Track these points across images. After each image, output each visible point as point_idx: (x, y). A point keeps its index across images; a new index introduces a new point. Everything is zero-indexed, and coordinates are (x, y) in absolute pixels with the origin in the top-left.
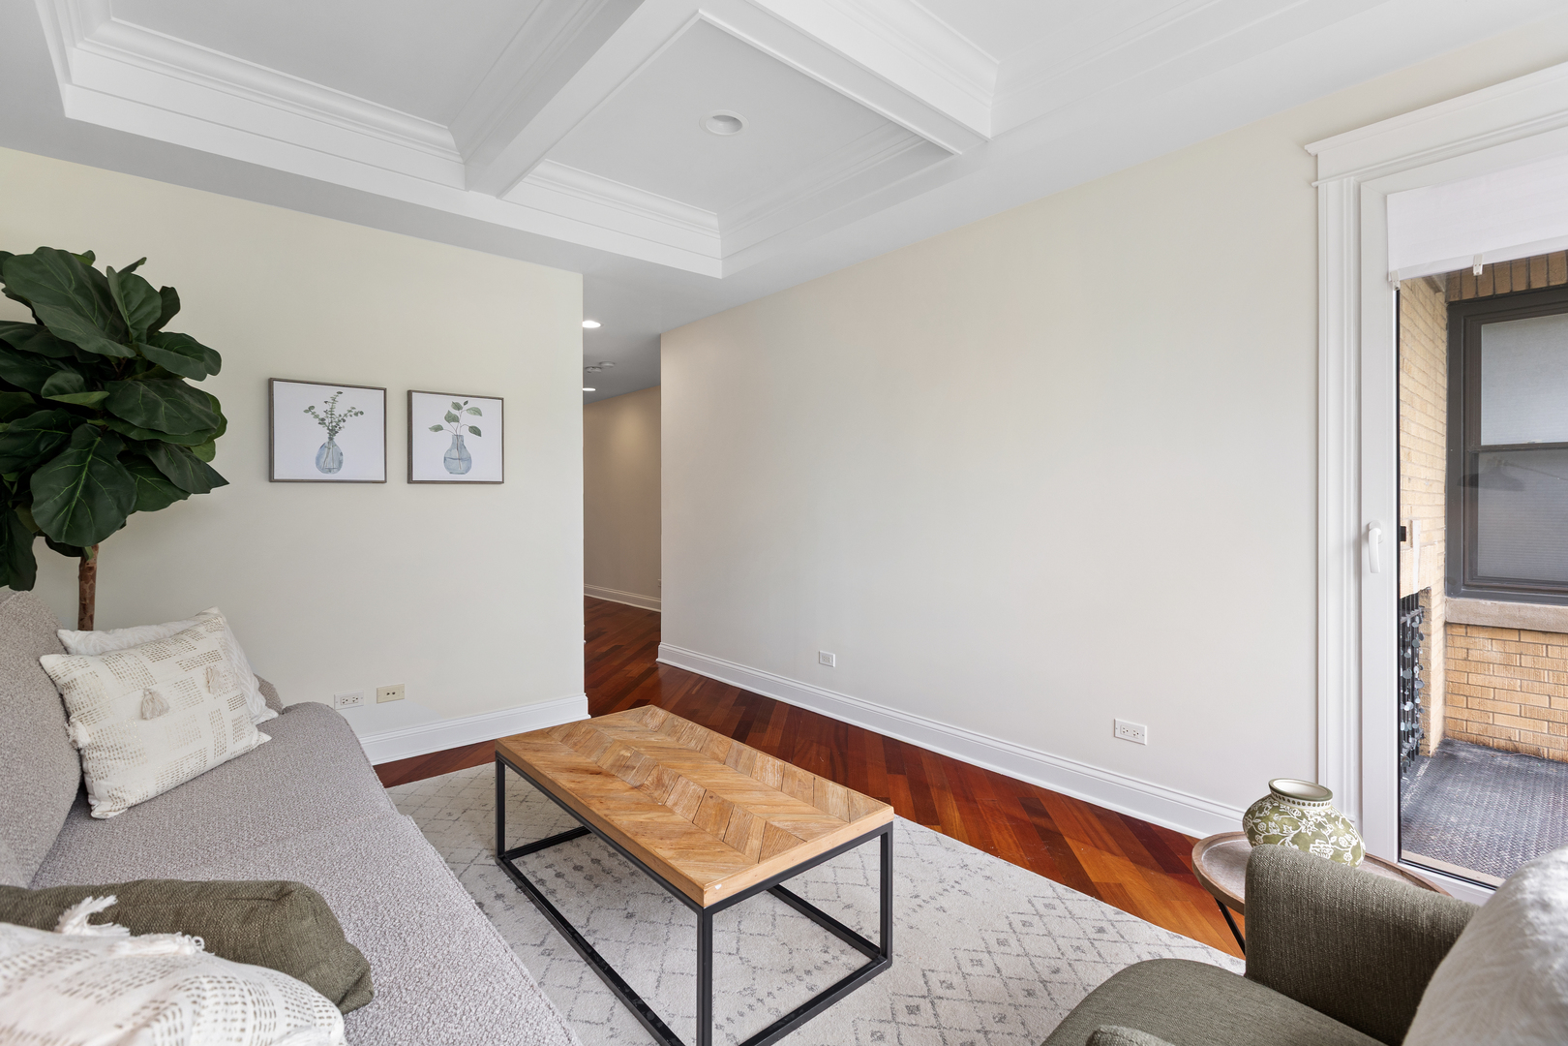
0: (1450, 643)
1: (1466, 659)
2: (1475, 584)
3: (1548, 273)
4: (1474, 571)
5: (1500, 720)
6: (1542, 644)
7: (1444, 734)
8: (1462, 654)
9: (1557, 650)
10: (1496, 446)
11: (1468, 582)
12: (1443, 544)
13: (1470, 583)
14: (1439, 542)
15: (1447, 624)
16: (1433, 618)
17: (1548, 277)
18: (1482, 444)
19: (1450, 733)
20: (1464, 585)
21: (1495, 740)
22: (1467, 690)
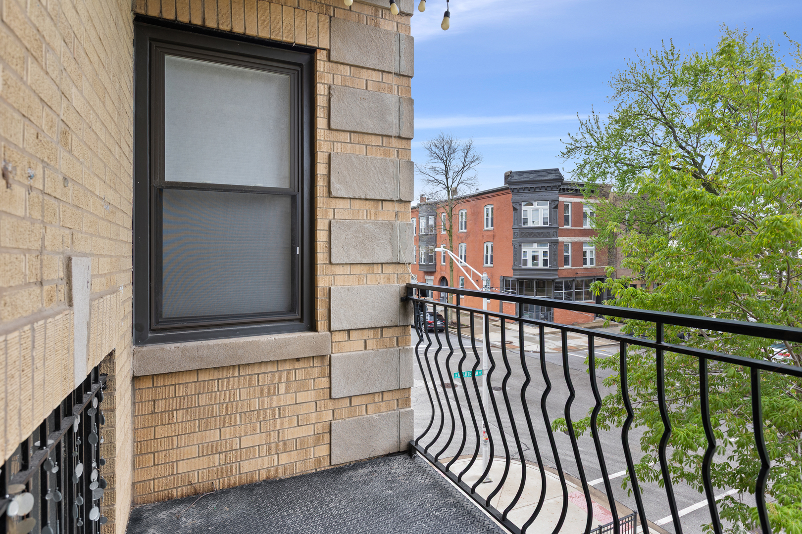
0: (138, 398)
1: (153, 413)
2: (160, 327)
3: (218, 15)
4: (159, 313)
5: (183, 467)
6: (215, 380)
7: (133, 503)
8: (148, 407)
9: (225, 382)
10: (177, 183)
11: (154, 326)
12: (130, 288)
13: (156, 327)
14: (125, 286)
15: (135, 378)
16: (117, 387)
17: (218, 18)
18: (166, 180)
19: (138, 500)
20: (151, 329)
21: (179, 489)
22: (154, 446)
